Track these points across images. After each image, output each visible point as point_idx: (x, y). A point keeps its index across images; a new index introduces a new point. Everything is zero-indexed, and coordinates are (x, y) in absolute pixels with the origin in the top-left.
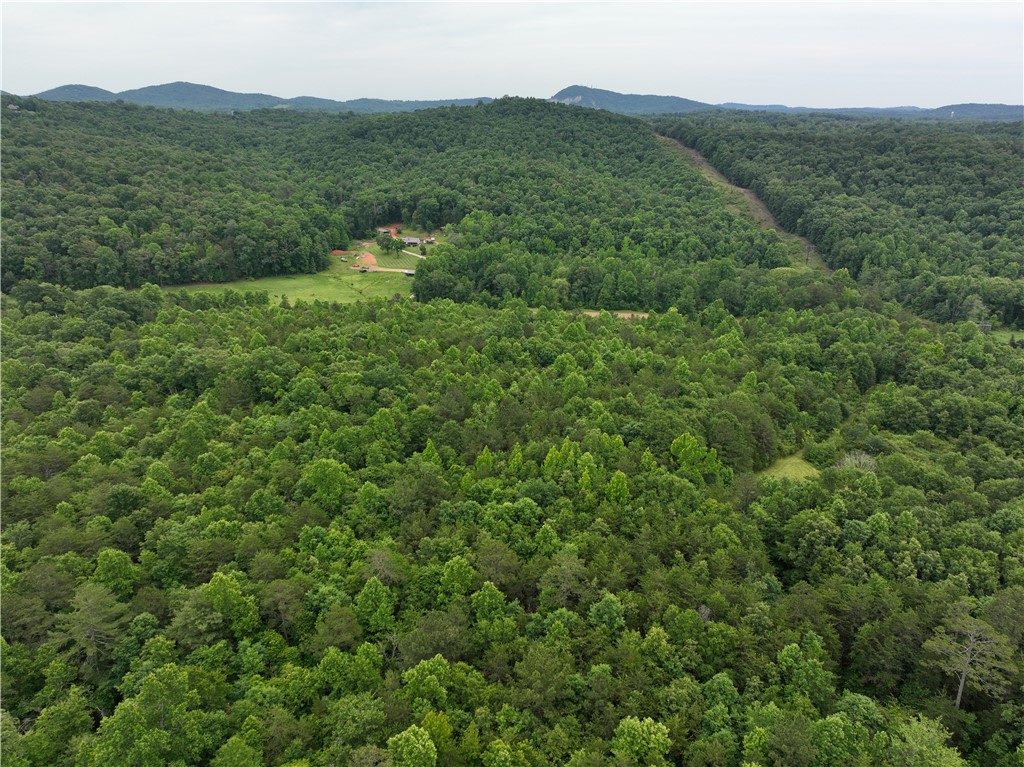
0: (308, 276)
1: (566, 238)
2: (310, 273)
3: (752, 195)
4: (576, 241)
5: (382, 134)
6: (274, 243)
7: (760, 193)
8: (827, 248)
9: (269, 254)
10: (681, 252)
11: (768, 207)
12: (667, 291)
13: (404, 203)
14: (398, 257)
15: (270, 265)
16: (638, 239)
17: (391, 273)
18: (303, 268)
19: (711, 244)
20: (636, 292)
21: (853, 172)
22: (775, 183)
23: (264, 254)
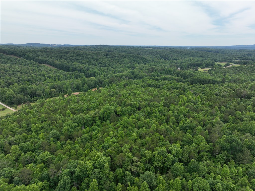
22: (57, 62)
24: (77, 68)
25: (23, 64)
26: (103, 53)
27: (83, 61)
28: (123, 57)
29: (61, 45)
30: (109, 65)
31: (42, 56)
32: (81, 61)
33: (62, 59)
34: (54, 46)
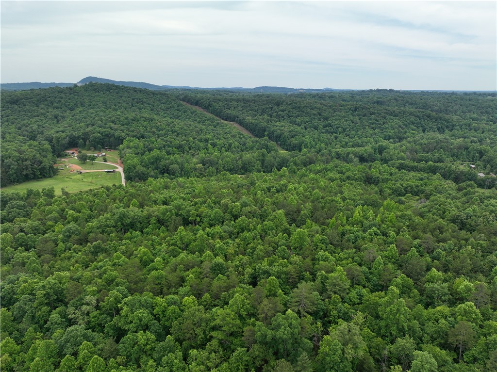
0: (50, 178)
1: (182, 147)
2: (50, 177)
3: (238, 125)
4: (187, 148)
5: (29, 102)
6: (29, 163)
7: (241, 123)
8: (283, 143)
9: (27, 169)
10: (234, 149)
11: (247, 129)
12: (247, 165)
13: (78, 137)
14: (92, 164)
15: (27, 175)
16: (214, 145)
17: (96, 172)
18: (46, 175)
19: (244, 144)
20: (233, 167)
21: (273, 113)
22: (249, 119)
23: (23, 169)
24: (275, 133)
25: (198, 119)
26: (349, 107)
27: (298, 120)
28: (391, 114)
29: (312, 90)
30: (344, 130)
31: (235, 108)
32: (294, 119)
33: (264, 115)
34: (300, 91)
